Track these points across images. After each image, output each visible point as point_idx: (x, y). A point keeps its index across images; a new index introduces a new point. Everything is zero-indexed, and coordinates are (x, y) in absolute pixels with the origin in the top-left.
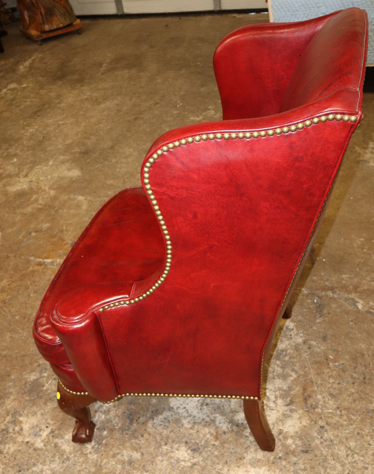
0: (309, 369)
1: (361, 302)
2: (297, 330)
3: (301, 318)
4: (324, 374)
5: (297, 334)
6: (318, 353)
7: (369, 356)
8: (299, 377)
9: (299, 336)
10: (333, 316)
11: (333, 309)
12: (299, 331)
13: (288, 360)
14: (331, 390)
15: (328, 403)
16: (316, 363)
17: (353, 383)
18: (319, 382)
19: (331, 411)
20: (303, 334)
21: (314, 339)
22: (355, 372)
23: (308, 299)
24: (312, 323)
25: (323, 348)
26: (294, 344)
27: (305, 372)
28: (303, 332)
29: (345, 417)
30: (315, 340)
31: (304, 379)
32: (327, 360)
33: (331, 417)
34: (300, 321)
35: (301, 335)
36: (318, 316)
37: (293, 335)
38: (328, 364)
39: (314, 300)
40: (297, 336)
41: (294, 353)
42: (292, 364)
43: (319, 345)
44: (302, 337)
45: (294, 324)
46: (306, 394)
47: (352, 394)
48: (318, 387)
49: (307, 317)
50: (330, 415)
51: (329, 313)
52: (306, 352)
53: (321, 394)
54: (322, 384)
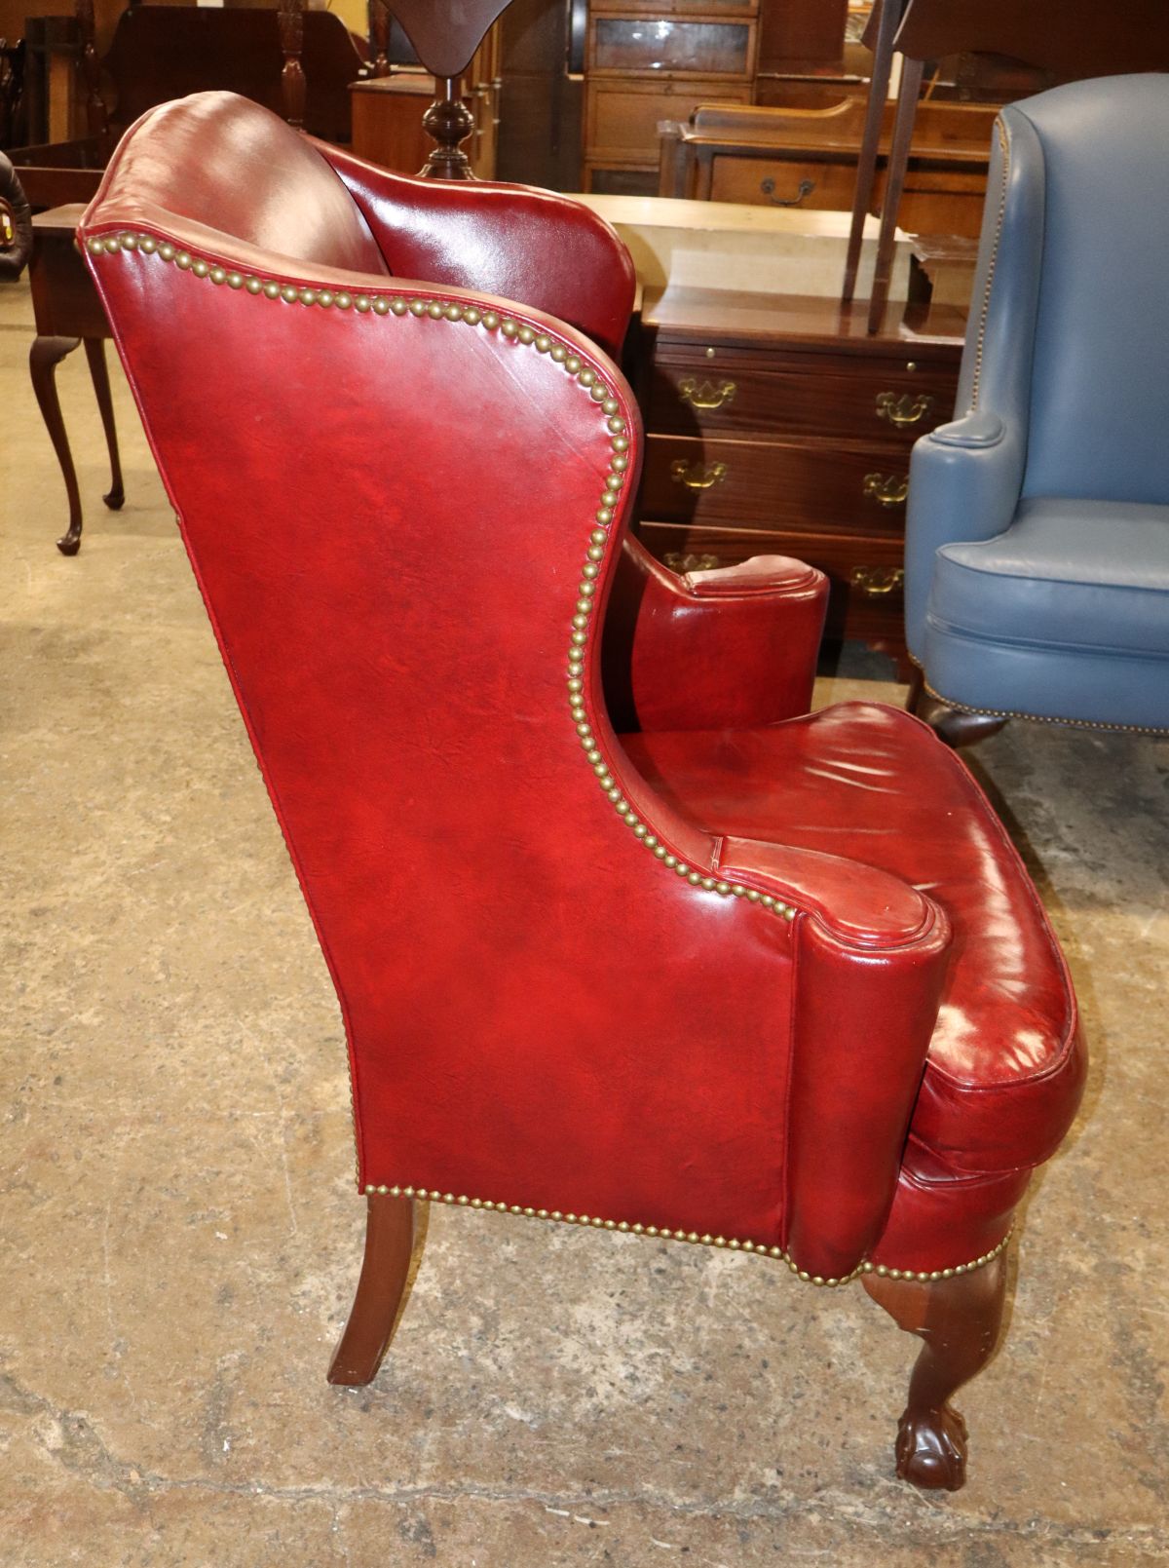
0: (294, 1201)
1: (42, 1453)
2: (317, 1317)
3: (295, 1361)
4: (254, 1193)
5: (318, 1301)
6: (262, 1247)
7: (102, 1250)
8: (329, 1180)
9: (314, 1295)
10: (176, 1377)
11: (163, 1408)
12: (311, 1313)
13: (354, 1220)
14: (244, 1157)
15: (259, 1131)
16: (271, 1218)
17: (176, 1176)
18: (273, 1172)
19: (256, 1114)
20: (297, 1303)
21: (262, 1288)
22: (161, 1204)
23: (255, 1450)
24: (258, 1343)
25: (241, 1263)
26: (333, 1268)
27: (307, 1192)
28: (296, 1307)
29: (224, 1103)
30: (259, 1285)
31: (314, 1175)
32: (236, 1229)
33: (258, 1101)
34: (301, 1352)
35: (302, 1302)
36: (229, 1377)
37: (333, 1298)
38: (234, 1219)
39: (232, 1449)
40: (320, 1297)
41: (335, 1241)
42: (345, 1210)
43: (249, 1271)
44: (304, 1294)
45: (323, 1337)
46: (315, 1143)
47: (188, 1154)
48: (279, 1160)
49: (274, 1368)
50: (262, 1105)
51: (188, 1389)
52: (297, 1247)
53: (276, 1146)
54: (267, 1166)
